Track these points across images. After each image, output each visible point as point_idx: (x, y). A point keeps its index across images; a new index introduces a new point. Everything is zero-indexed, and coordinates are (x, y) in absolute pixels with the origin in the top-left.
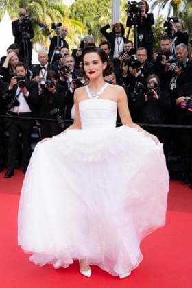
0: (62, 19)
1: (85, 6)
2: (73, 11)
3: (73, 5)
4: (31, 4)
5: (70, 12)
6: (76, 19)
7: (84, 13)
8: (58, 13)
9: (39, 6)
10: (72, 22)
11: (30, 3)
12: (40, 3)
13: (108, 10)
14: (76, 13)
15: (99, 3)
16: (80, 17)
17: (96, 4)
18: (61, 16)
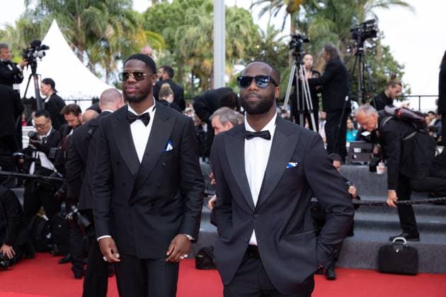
0: (134, 30)
1: (165, 12)
2: (149, 18)
3: (148, 11)
4: (88, 10)
5: (144, 20)
6: (153, 30)
7: (164, 22)
8: (127, 23)
9: (98, 12)
10: (147, 34)
11: (87, 7)
12: (101, 8)
13: (200, 17)
14: (152, 22)
15: (185, 7)
16: (159, 27)
17: (181, 10)
18: (132, 27)
